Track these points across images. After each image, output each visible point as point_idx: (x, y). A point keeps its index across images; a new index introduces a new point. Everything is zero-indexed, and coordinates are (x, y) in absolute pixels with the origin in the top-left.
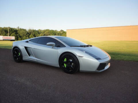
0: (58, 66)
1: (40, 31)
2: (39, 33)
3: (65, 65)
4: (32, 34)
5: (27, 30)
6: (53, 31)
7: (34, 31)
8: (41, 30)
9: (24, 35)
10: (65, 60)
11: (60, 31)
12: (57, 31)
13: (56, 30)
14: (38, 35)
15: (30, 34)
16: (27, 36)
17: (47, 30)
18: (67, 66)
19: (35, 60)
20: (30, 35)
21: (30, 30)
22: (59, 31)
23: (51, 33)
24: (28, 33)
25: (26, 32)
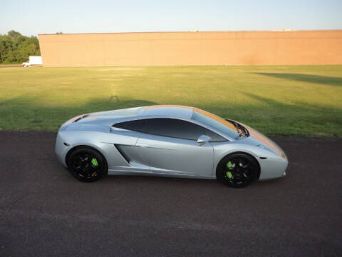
0: (214, 177)
10: (229, 165)
18: (233, 176)
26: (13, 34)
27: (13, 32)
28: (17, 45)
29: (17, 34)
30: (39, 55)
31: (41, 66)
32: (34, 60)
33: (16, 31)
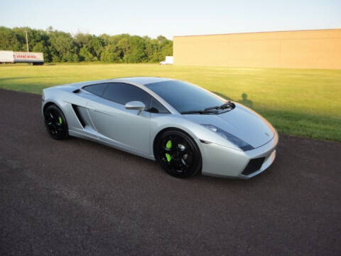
0: (152, 157)
1: (105, 38)
2: (103, 44)
3: (169, 158)
4: (86, 47)
5: (73, 36)
6: (141, 38)
7: (90, 38)
8: (108, 37)
9: (66, 49)
10: (169, 145)
11: (156, 38)
12: (149, 39)
13: (147, 37)
14: (101, 48)
15: (80, 45)
16: (72, 50)
17: (123, 36)
18: (172, 160)
19: (98, 139)
20: (81, 49)
21: (80, 36)
22: (154, 40)
23: (134, 44)
24: (75, 44)
25: (71, 42)
26: (161, 38)
27: (161, 37)
28: (161, 47)
29: (164, 38)
30: (172, 55)
31: (172, 65)
32: (169, 59)
33: (163, 36)
